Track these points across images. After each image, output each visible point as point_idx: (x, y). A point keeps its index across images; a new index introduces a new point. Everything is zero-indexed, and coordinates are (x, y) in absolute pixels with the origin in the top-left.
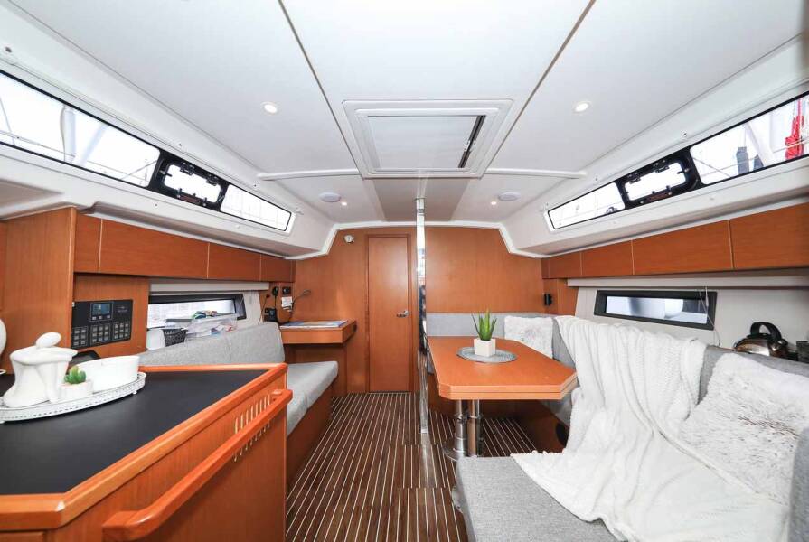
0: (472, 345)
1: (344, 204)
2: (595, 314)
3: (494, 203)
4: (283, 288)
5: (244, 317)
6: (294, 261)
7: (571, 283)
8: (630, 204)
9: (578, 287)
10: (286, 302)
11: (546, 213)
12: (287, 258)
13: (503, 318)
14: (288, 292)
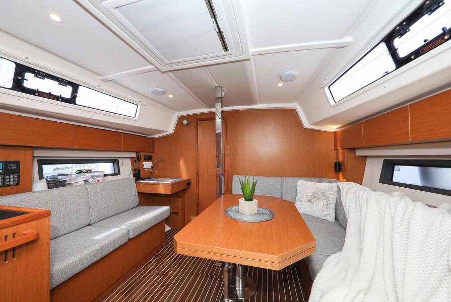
0: (237, 204)
1: (171, 96)
2: (381, 181)
3: (280, 85)
4: (145, 156)
5: (119, 174)
6: (154, 139)
7: (359, 153)
8: (400, 62)
9: (366, 157)
10: (147, 165)
11: (326, 89)
12: (149, 137)
13: (296, 183)
14: (148, 159)
